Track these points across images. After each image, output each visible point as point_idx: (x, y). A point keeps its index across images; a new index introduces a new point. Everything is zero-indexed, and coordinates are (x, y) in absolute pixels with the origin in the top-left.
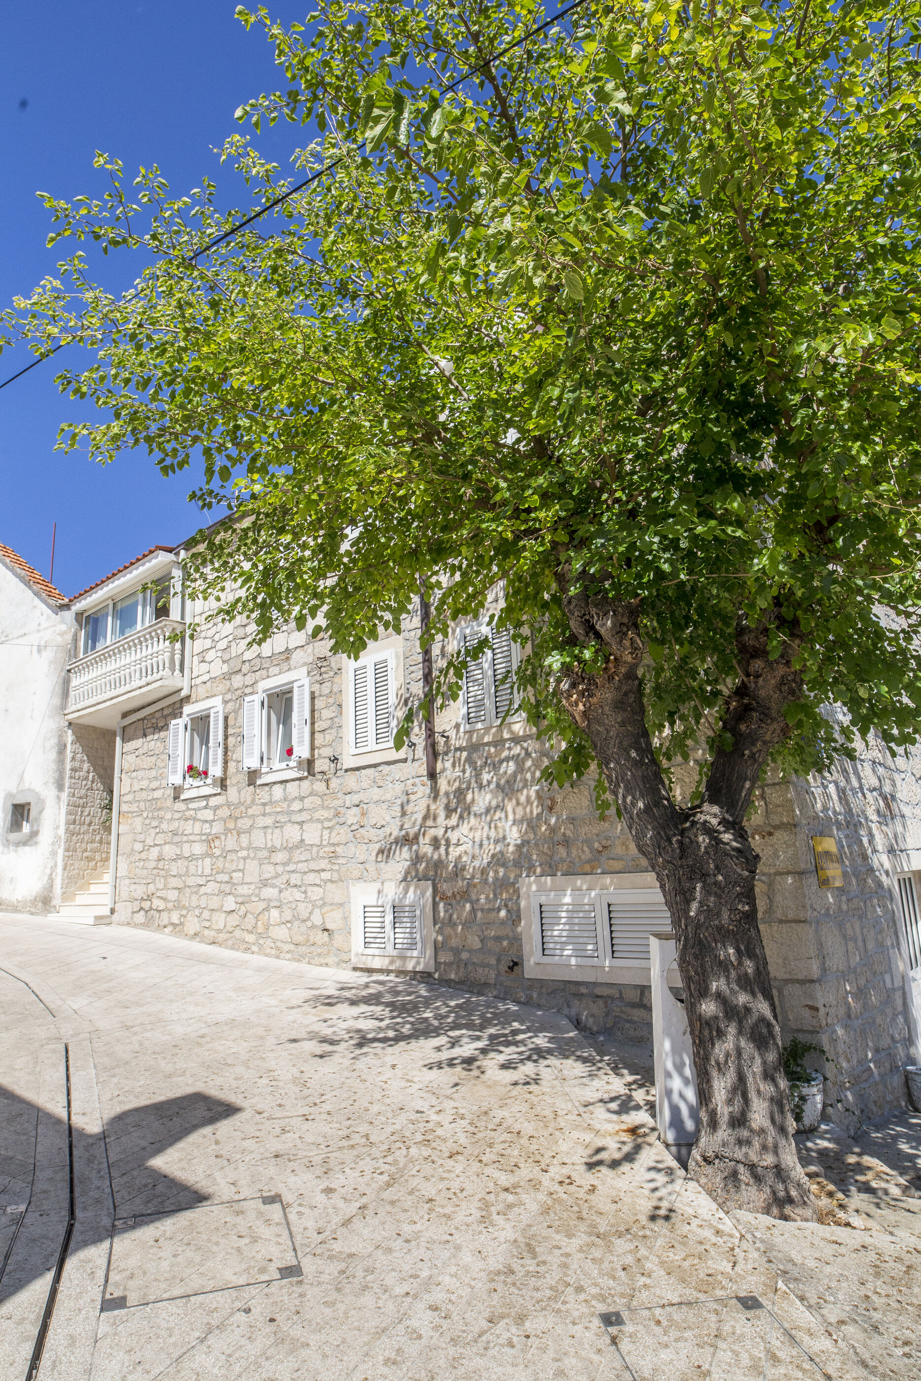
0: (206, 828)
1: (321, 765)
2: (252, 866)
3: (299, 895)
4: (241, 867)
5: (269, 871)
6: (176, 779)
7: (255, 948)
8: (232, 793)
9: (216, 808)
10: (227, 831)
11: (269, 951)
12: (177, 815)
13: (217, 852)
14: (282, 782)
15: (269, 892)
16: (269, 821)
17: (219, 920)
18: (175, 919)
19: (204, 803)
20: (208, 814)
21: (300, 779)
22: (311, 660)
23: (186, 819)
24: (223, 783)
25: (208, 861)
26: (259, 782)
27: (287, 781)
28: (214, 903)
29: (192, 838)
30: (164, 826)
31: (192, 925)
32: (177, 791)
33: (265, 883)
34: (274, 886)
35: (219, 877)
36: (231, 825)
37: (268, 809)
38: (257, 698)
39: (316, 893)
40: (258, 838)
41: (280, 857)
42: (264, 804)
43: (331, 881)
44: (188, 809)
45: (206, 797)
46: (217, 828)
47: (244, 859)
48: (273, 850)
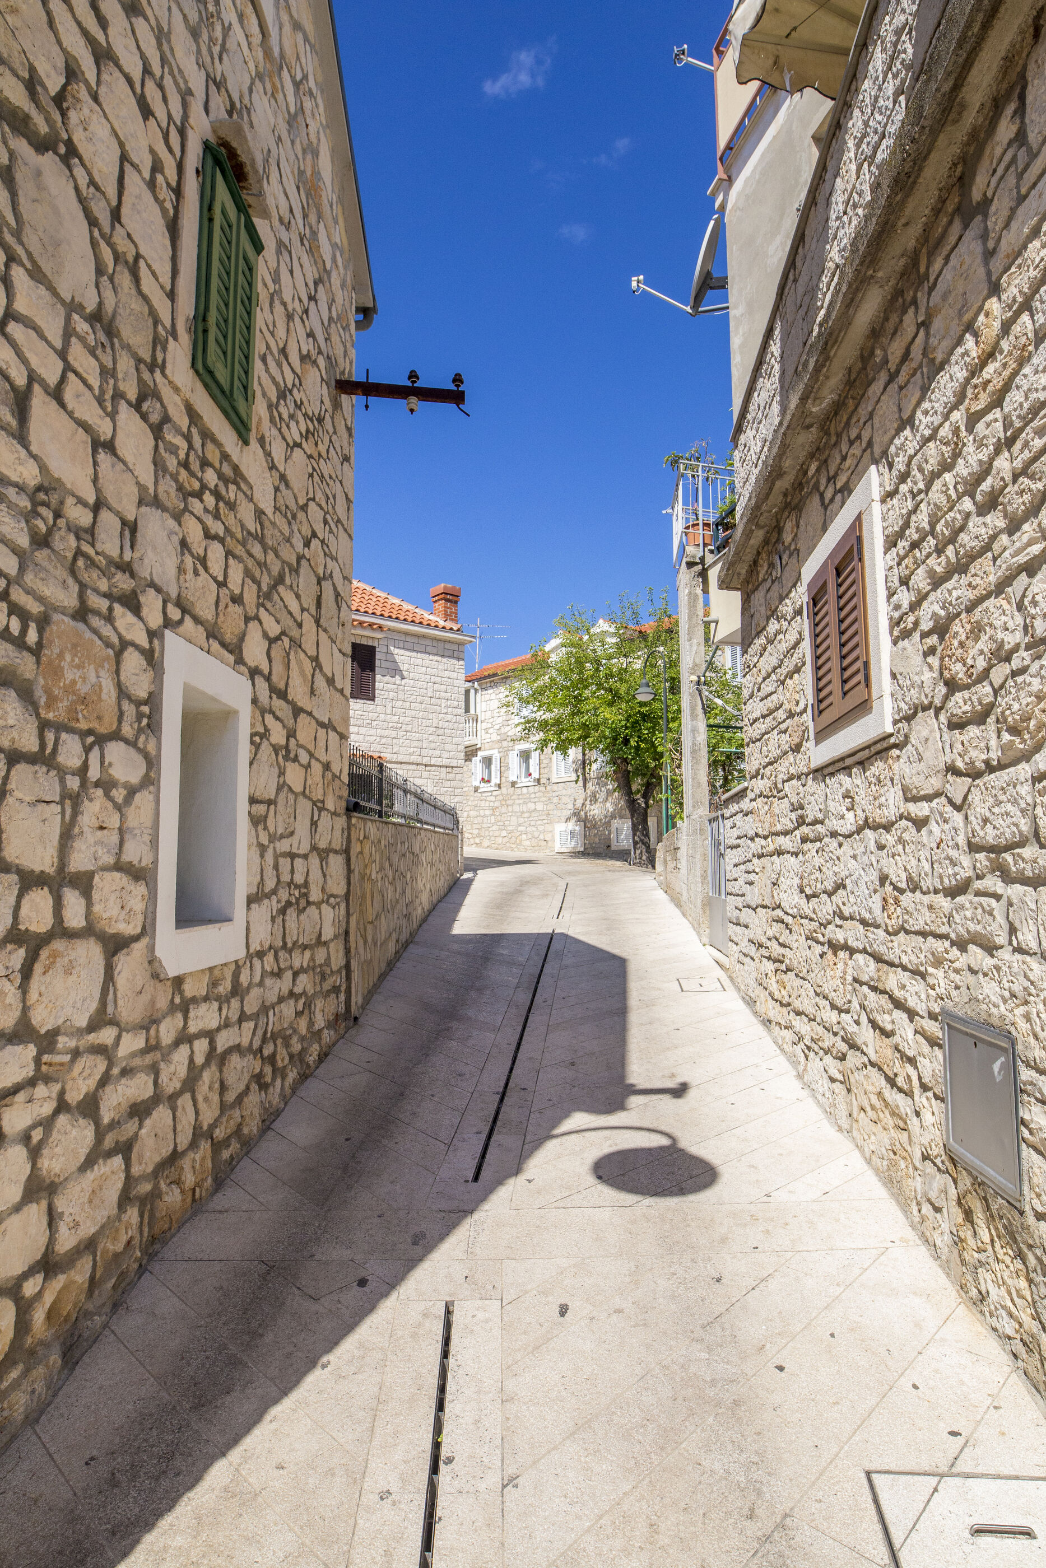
0: (491, 804)
1: (542, 781)
2: (514, 819)
3: (534, 829)
4: (509, 819)
5: (521, 820)
6: (477, 783)
7: (515, 849)
8: (504, 790)
9: (496, 796)
10: (502, 805)
11: (521, 850)
12: (477, 799)
13: (497, 814)
14: (526, 787)
15: (521, 828)
16: (521, 801)
17: (499, 840)
18: (477, 840)
19: (490, 794)
20: (493, 798)
21: (534, 786)
23: (482, 801)
24: (499, 786)
25: (493, 817)
26: (516, 786)
27: (528, 786)
28: (497, 833)
29: (485, 808)
30: (470, 803)
31: (486, 843)
32: (476, 789)
33: (519, 825)
34: (523, 826)
35: (498, 824)
36: (503, 803)
37: (520, 797)
38: (516, 752)
39: (541, 828)
40: (516, 808)
41: (526, 815)
42: (518, 795)
43: (547, 823)
44: (482, 796)
45: (492, 792)
46: (497, 804)
47: (510, 816)
48: (523, 812)
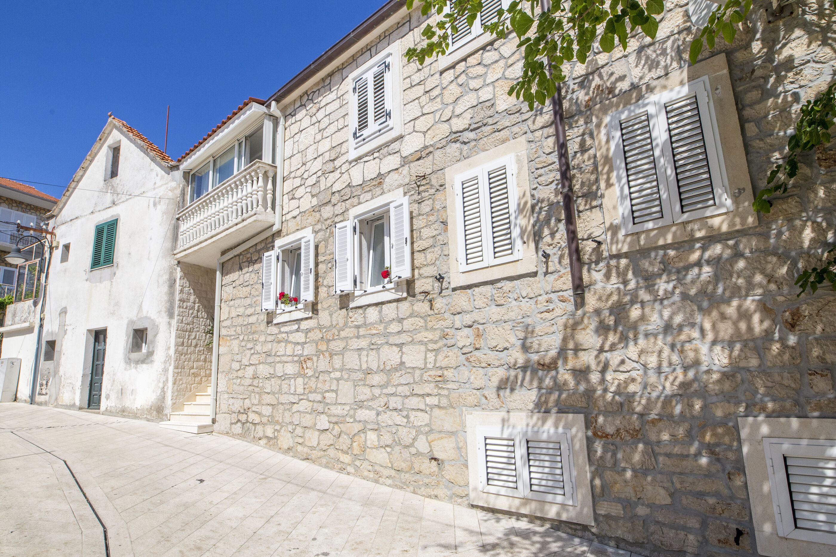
0: (298, 350)
2: (346, 387)
3: (399, 419)
4: (334, 387)
5: (364, 393)
6: (270, 305)
7: (351, 469)
8: (324, 317)
9: (308, 331)
10: (319, 353)
11: (366, 473)
12: (270, 338)
13: (310, 373)
14: (377, 304)
15: (363, 414)
16: (363, 343)
17: (313, 438)
18: (269, 432)
19: (296, 326)
20: (300, 337)
21: (398, 300)
22: (407, 180)
23: (279, 342)
24: (314, 307)
25: (300, 381)
26: (352, 305)
27: (382, 303)
28: (307, 420)
29: (284, 359)
30: (258, 348)
31: (286, 440)
32: (270, 316)
33: (360, 405)
34: (370, 408)
35: (312, 397)
36: (323, 347)
37: (362, 331)
38: (349, 224)
39: (421, 419)
40: (352, 360)
41: (376, 379)
42: (358, 327)
43: (438, 407)
44: (281, 332)
45: (298, 321)
46: (309, 350)
47: (338, 380)
48: (369, 372)
